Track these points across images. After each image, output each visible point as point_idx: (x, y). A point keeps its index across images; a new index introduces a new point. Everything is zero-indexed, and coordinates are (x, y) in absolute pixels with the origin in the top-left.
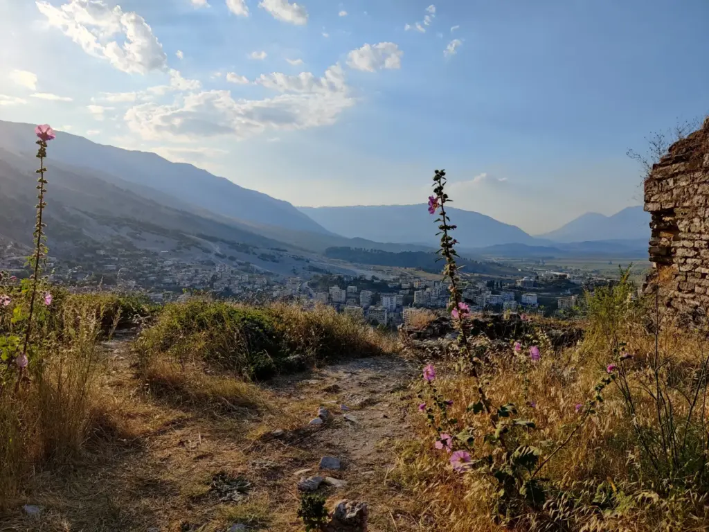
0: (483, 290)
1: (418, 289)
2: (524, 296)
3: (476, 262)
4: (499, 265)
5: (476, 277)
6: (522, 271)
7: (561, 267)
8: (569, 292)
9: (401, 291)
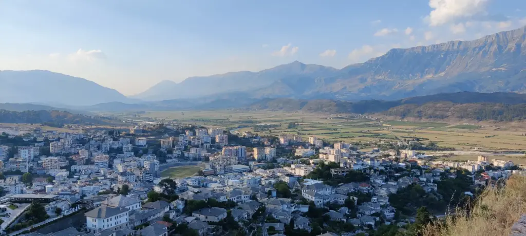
0: (106, 138)
1: (53, 141)
2: (137, 140)
3: (90, 117)
4: (109, 119)
5: (94, 128)
6: (126, 122)
7: (152, 118)
8: (167, 135)
9: (36, 144)
